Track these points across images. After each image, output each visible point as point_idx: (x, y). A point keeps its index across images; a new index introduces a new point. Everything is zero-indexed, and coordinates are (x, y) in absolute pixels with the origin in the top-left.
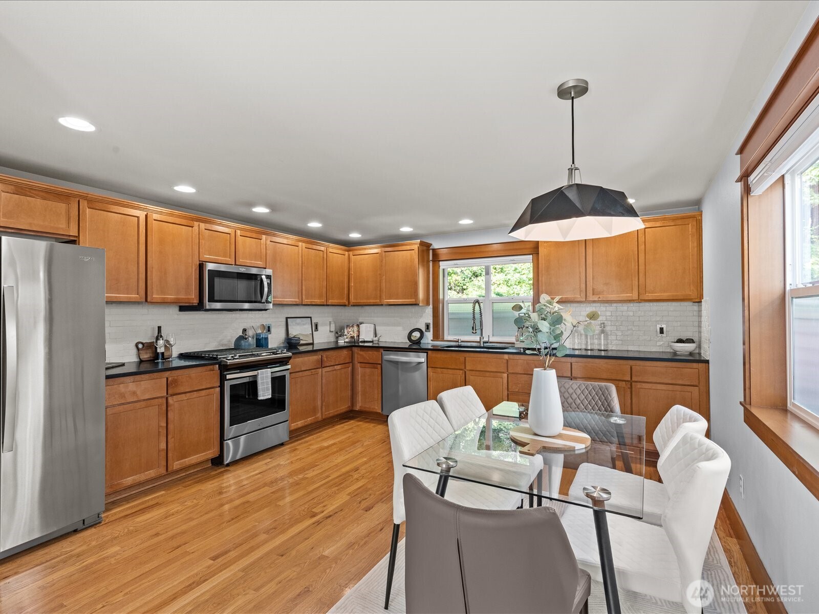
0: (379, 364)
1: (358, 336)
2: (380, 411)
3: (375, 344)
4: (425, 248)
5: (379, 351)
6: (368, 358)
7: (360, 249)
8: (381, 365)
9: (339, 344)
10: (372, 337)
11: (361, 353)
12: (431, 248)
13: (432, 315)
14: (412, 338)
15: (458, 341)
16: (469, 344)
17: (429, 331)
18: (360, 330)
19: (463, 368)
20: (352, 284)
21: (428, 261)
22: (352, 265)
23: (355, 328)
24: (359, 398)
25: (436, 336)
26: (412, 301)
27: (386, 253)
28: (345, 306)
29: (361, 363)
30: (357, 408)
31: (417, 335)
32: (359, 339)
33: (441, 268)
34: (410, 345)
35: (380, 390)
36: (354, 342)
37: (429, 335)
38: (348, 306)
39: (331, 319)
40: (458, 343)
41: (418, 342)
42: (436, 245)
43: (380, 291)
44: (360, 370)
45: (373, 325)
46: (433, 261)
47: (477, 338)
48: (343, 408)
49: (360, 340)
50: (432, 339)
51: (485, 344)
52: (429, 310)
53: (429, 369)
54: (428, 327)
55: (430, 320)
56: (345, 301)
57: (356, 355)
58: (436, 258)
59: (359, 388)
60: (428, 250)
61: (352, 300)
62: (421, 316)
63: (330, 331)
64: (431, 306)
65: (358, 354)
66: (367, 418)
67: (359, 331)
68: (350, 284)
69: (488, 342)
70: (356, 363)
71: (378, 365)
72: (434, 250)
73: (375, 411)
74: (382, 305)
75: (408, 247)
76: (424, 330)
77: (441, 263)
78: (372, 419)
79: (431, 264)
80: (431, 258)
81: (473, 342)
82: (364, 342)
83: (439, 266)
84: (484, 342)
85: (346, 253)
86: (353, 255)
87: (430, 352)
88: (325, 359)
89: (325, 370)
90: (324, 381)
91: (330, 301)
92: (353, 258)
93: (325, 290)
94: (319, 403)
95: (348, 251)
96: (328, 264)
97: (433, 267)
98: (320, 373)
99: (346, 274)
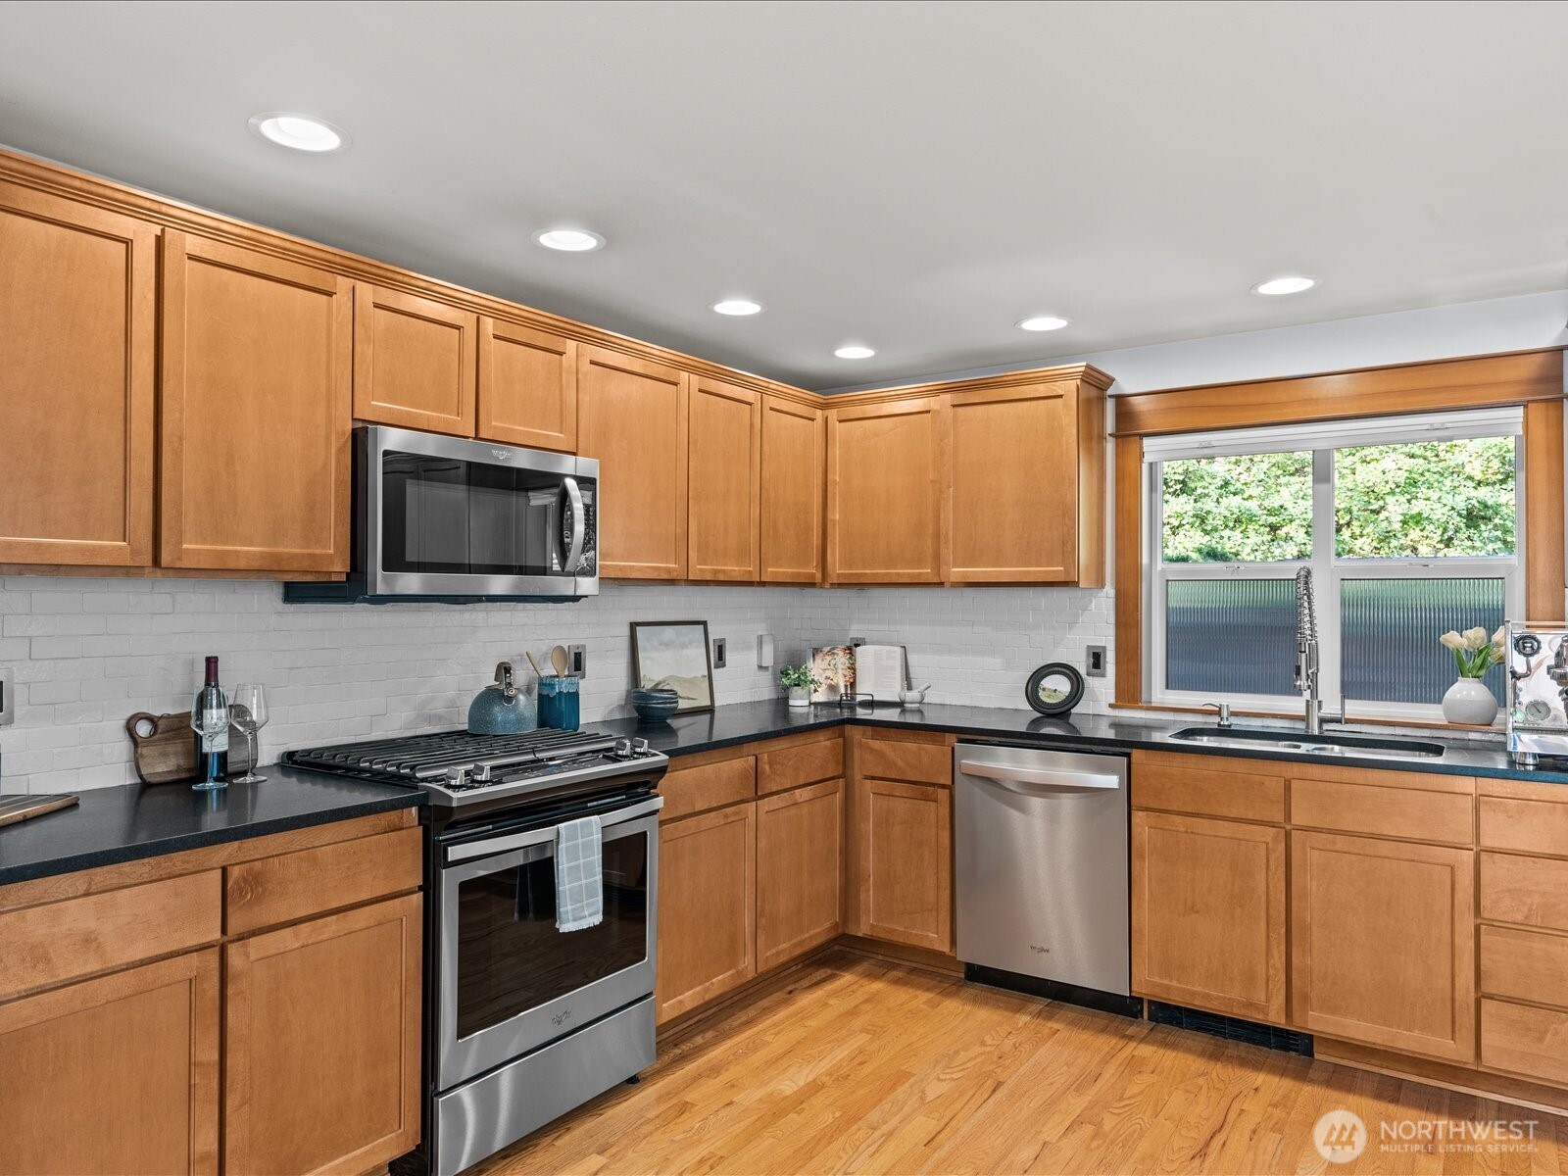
0: (943, 786)
1: (853, 685)
2: (946, 949)
3: (912, 711)
4: (1094, 392)
5: (942, 743)
6: (900, 763)
7: (863, 402)
8: (950, 788)
9: (791, 709)
10: (898, 688)
11: (877, 744)
12: (1110, 391)
13: (1112, 619)
14: (1043, 696)
15: (1219, 713)
16: (1255, 724)
17: (1103, 675)
18: (858, 666)
19: (1279, 818)
20: (835, 515)
21: (1102, 438)
22: (836, 452)
23: (842, 659)
24: (869, 896)
25: (1129, 691)
26: (1056, 571)
27: (960, 409)
28: (812, 585)
29: (873, 778)
30: (863, 930)
31: (1057, 687)
32: (854, 694)
33: (1147, 459)
34: (1035, 722)
35: (945, 875)
36: (840, 704)
37: (1101, 691)
38: (822, 586)
39: (761, 629)
40: (1216, 719)
41: (1060, 713)
42: (1127, 381)
43: (937, 535)
44: (871, 802)
45: (898, 651)
46: (1121, 436)
47: (1295, 705)
48: (816, 932)
49: (859, 698)
50: (1113, 701)
51: (1326, 727)
52: (1104, 602)
53: (1138, 817)
54: (1097, 659)
55: (1107, 640)
56: (812, 570)
57: (857, 754)
58: (1129, 427)
59: (870, 862)
60: (1102, 399)
61: (837, 569)
62: (1072, 624)
63: (760, 667)
64: (1109, 590)
65: (861, 746)
66: (894, 966)
67: (853, 668)
68: (830, 516)
69: (1338, 721)
70: (858, 777)
71: (940, 790)
72: (1120, 399)
73: (925, 944)
74: (941, 584)
75: (1041, 389)
76: (1082, 671)
77: (1146, 442)
78: (912, 971)
79: (1110, 446)
80: (1110, 426)
81: (1274, 716)
82: (872, 704)
83: (1142, 455)
84: (1323, 721)
85: (819, 412)
86: (840, 421)
87: (1137, 755)
88: (767, 767)
89: (766, 804)
90: (762, 844)
91: (772, 572)
92: (838, 429)
93: (754, 532)
94: (748, 920)
95: (824, 406)
96: (766, 448)
97: (1119, 455)
98: (752, 818)
99: (818, 481)
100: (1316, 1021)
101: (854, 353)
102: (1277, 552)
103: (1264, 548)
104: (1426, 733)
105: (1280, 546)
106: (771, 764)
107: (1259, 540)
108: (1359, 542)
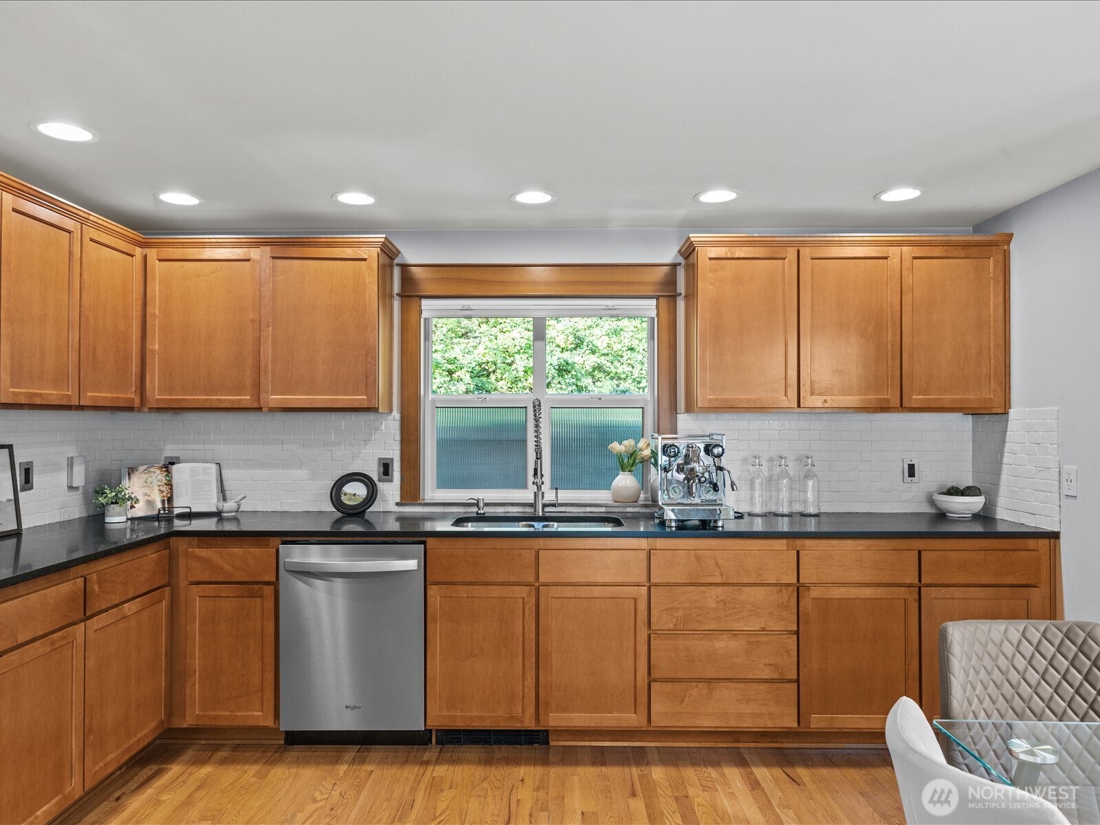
0: (268, 583)
1: (170, 500)
2: (270, 723)
3: (229, 519)
4: (387, 261)
5: (267, 545)
6: (227, 567)
7: (184, 245)
8: (275, 584)
9: (108, 526)
10: (215, 500)
11: (204, 552)
12: (396, 261)
13: (398, 437)
14: (345, 499)
15: (477, 505)
16: (500, 511)
17: (391, 481)
18: (174, 482)
19: (531, 579)
20: (154, 345)
21: (391, 296)
22: (155, 288)
23: (158, 476)
24: (195, 690)
25: (411, 492)
26: (360, 399)
27: (278, 261)
28: (130, 409)
29: (199, 583)
30: (188, 721)
31: (357, 491)
32: (171, 508)
33: (424, 315)
34: (338, 522)
35: (270, 660)
36: (157, 518)
37: (390, 492)
38: (140, 410)
39: (71, 451)
40: (475, 509)
41: (357, 512)
42: (411, 254)
43: (257, 368)
44: (197, 603)
45: (214, 467)
46: (404, 296)
47: (527, 495)
48: (144, 733)
49: (176, 511)
50: (398, 500)
51: (547, 509)
52: (391, 425)
53: (433, 590)
54: (386, 468)
55: (393, 452)
56: (131, 395)
57: (182, 562)
58: (411, 292)
59: (196, 660)
60: (391, 266)
61: (155, 393)
62: (366, 441)
63: (71, 488)
64: (396, 414)
65: (187, 554)
66: (217, 748)
67: (169, 484)
68: (149, 346)
69: (554, 505)
70: (183, 583)
71: (265, 587)
72: (404, 267)
73: (251, 723)
74: (260, 409)
75: (349, 252)
76: (375, 478)
77: (424, 302)
78: (236, 748)
79: (397, 303)
80: (396, 288)
81: (512, 505)
82: (190, 516)
83: (421, 312)
84: (544, 506)
85: (138, 251)
86: (160, 260)
87: (431, 542)
88: (96, 587)
89: (94, 623)
90: (91, 663)
91: (90, 396)
92: (157, 267)
93: (73, 358)
94: (75, 743)
95: (143, 245)
96: (85, 276)
97: (403, 311)
98: (81, 640)
99: (136, 312)
100: (555, 720)
101: (178, 199)
102: (454, 388)
103: (445, 385)
104: (603, 509)
105: (454, 385)
106: (100, 583)
107: (442, 380)
108: (500, 384)
